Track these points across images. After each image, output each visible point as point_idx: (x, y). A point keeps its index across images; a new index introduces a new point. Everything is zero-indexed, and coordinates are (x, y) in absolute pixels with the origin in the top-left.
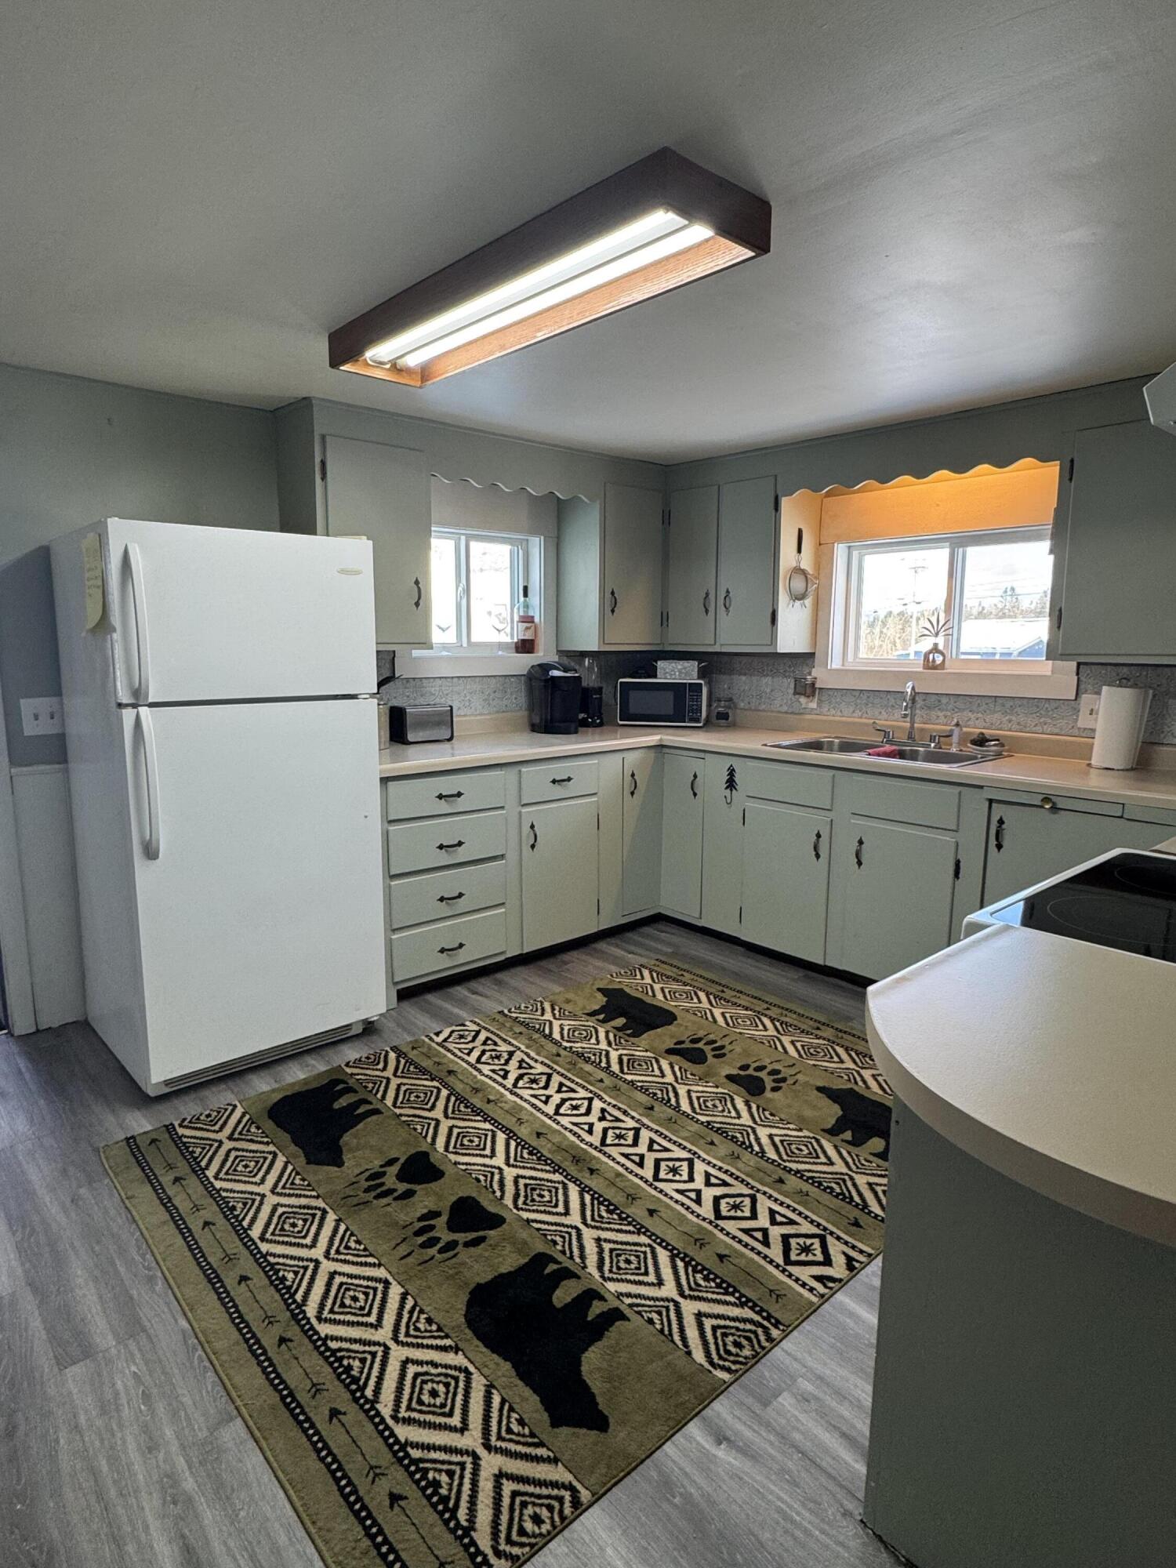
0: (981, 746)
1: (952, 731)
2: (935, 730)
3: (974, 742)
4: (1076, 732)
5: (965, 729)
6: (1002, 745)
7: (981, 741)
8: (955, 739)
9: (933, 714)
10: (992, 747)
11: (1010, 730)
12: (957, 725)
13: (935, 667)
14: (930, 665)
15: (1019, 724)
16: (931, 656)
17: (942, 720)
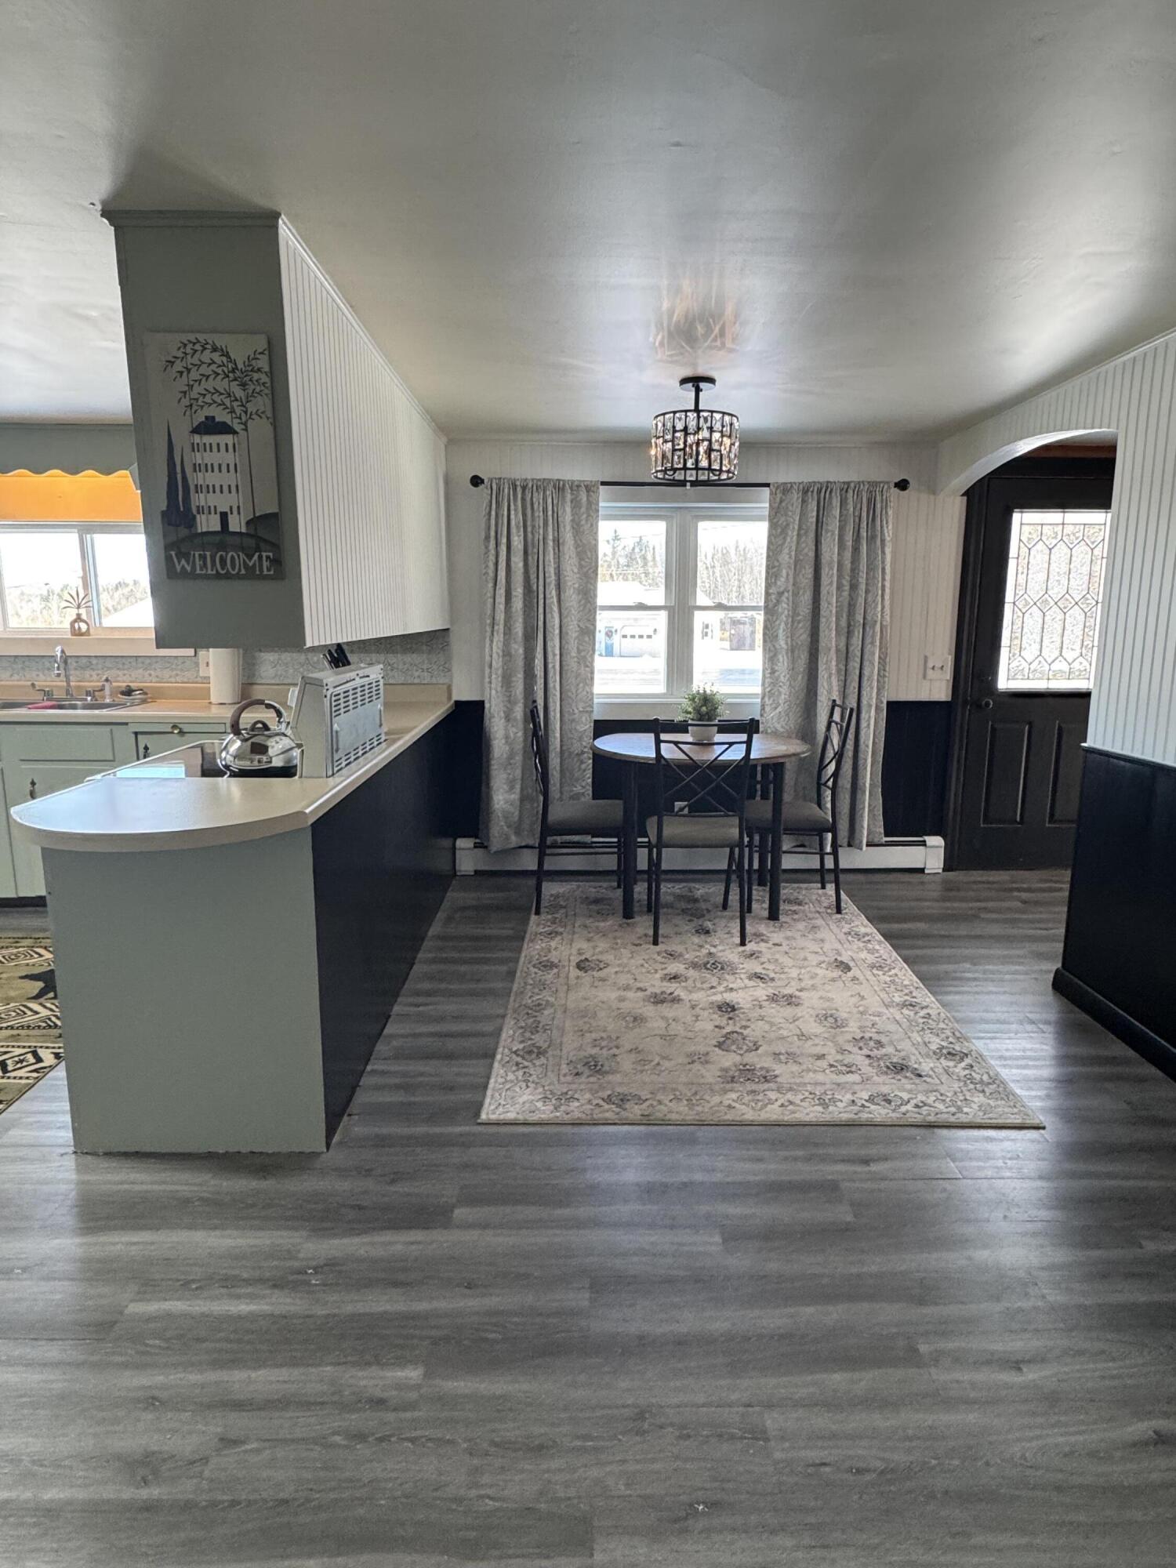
0: (129, 695)
1: (103, 686)
2: (90, 687)
3: (123, 693)
4: (199, 679)
5: (114, 684)
6: (146, 694)
7: (128, 692)
8: (107, 691)
9: (87, 673)
10: (137, 695)
11: (151, 682)
12: (107, 680)
13: (82, 634)
14: (77, 633)
15: (157, 677)
16: (76, 625)
17: (95, 677)
